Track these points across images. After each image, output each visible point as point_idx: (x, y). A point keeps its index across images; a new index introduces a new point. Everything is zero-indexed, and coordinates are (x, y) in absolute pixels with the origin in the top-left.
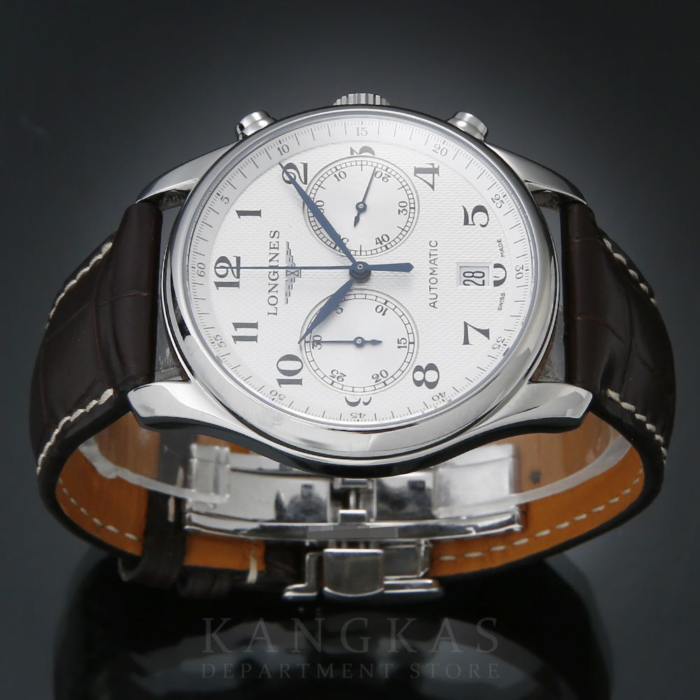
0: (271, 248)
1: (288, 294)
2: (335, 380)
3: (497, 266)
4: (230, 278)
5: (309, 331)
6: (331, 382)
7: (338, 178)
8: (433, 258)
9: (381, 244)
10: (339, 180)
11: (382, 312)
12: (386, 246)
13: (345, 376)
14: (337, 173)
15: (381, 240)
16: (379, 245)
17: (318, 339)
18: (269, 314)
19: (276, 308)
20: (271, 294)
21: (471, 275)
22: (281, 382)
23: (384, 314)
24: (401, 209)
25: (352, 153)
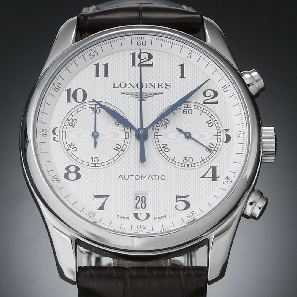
0: (159, 84)
1: (127, 94)
2: (71, 121)
3: (148, 215)
4: (138, 61)
5: (103, 107)
6: (69, 119)
7: (209, 122)
8: (153, 177)
9: (163, 148)
10: (207, 122)
11: (116, 148)
12: (161, 150)
13: (73, 127)
14: (212, 121)
15: (166, 147)
16: (162, 146)
17: (98, 111)
18: (114, 83)
19: (118, 87)
20: (128, 84)
21: (143, 201)
22: (69, 91)
23: (115, 149)
24: (187, 159)
25: (225, 130)
